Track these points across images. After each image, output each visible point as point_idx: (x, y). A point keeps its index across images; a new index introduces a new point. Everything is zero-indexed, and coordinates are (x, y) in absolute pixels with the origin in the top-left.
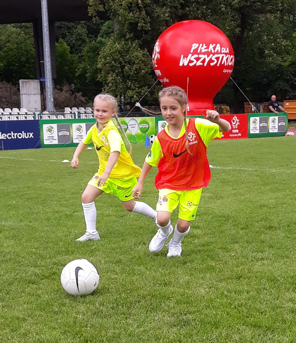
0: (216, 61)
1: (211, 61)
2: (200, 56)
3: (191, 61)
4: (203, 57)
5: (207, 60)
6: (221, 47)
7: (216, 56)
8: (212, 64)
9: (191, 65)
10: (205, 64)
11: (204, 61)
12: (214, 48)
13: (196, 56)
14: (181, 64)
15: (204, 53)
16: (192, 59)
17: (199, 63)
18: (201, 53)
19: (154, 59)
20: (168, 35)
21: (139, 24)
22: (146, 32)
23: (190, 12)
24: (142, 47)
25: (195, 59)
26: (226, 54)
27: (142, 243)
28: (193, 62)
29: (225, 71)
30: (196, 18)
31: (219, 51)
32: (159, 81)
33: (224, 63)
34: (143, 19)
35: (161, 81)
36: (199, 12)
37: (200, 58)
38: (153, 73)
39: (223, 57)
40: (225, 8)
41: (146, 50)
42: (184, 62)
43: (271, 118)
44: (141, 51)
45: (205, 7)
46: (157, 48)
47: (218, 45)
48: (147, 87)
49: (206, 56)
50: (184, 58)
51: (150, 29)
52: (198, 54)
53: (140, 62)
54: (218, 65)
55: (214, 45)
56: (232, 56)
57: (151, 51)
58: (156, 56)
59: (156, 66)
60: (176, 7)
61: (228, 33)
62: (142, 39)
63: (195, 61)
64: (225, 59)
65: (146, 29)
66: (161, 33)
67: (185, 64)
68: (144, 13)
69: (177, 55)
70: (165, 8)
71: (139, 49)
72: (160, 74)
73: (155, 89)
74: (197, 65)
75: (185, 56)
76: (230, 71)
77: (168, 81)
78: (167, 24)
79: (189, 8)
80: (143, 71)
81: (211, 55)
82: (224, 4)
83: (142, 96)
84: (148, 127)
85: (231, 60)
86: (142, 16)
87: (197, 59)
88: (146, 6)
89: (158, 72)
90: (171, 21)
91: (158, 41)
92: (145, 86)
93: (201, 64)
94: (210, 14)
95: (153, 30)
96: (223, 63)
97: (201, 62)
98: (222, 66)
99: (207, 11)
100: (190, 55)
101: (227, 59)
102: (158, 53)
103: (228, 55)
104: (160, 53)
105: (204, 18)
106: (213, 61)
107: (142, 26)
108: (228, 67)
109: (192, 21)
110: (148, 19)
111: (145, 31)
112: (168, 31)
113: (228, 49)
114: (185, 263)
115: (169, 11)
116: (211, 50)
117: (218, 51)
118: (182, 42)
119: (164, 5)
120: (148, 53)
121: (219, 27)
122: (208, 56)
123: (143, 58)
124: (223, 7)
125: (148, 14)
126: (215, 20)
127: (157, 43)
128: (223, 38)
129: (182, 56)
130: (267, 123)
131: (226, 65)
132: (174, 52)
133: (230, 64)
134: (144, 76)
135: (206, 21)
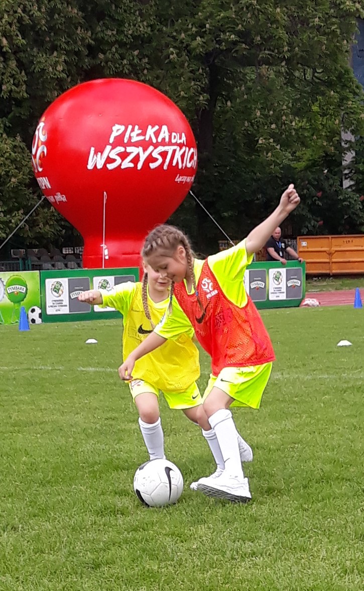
0: (160, 160)
1: (150, 159)
2: (129, 149)
3: (110, 160)
4: (134, 151)
5: (143, 157)
6: (170, 133)
7: (161, 149)
8: (153, 166)
9: (110, 167)
10: (140, 166)
11: (136, 160)
12: (157, 134)
13: (120, 149)
14: (90, 166)
15: (136, 144)
16: (113, 155)
17: (127, 164)
18: (130, 144)
19: (35, 156)
20: (63, 109)
21: (4, 87)
22: (19, 103)
23: (106, 63)
24: (10, 132)
25: (118, 155)
26: (181, 146)
27: (9, 527)
28: (114, 161)
29: (179, 179)
30: (120, 75)
31: (167, 140)
32: (45, 199)
33: (177, 163)
34: (12, 76)
35: (51, 199)
36: (125, 62)
37: (129, 154)
38: (34, 184)
39: (174, 151)
40: (177, 54)
41: (18, 138)
42: (95, 161)
43: (272, 272)
44: (9, 141)
45: (136, 53)
46: (41, 134)
47: (165, 128)
48: (21, 211)
49: (140, 149)
50: (96, 153)
51: (25, 95)
52: (125, 146)
53: (8, 162)
54: (165, 167)
55: (157, 127)
56: (192, 150)
57: (29, 140)
58: (39, 149)
59: (40, 170)
60: (77, 53)
61: (184, 104)
62: (10, 116)
63: (119, 160)
64: (178, 156)
65: (19, 96)
66: (49, 103)
67: (99, 166)
68: (13, 64)
69: (83, 149)
70: (55, 54)
71: (4, 135)
72: (49, 186)
73: (37, 215)
74: (123, 167)
75: (100, 150)
76: (189, 179)
77: (64, 199)
78: (62, 87)
79: (104, 53)
80: (13, 180)
81: (151, 148)
82: (175, 47)
83: (11, 229)
84: (24, 291)
85: (192, 158)
86: (9, 70)
87: (123, 156)
88: (17, 50)
89: (44, 182)
90: (69, 80)
91: (43, 119)
92: (18, 210)
93: (132, 165)
94: (148, 66)
95: (33, 97)
96: (174, 164)
97: (131, 161)
98: (174, 170)
99: (140, 60)
100: (109, 148)
101: (183, 156)
102: (43, 143)
103: (184, 148)
104: (47, 144)
105: (135, 73)
106: (156, 160)
107: (11, 91)
108: (186, 171)
109: (110, 82)
110: (23, 77)
111: (15, 99)
112: (63, 101)
113: (183, 135)
114: (96, 566)
115: (65, 61)
116: (150, 138)
117: (164, 139)
118: (92, 122)
119: (54, 48)
120: (23, 145)
121: (166, 93)
122: (144, 150)
123: (13, 154)
124: (172, 53)
125: (21, 65)
126: (158, 77)
127: (41, 125)
128: (173, 115)
129: (93, 149)
130: (265, 283)
131: (180, 167)
132: (75, 142)
133: (189, 165)
134: (16, 190)
135: (139, 80)
